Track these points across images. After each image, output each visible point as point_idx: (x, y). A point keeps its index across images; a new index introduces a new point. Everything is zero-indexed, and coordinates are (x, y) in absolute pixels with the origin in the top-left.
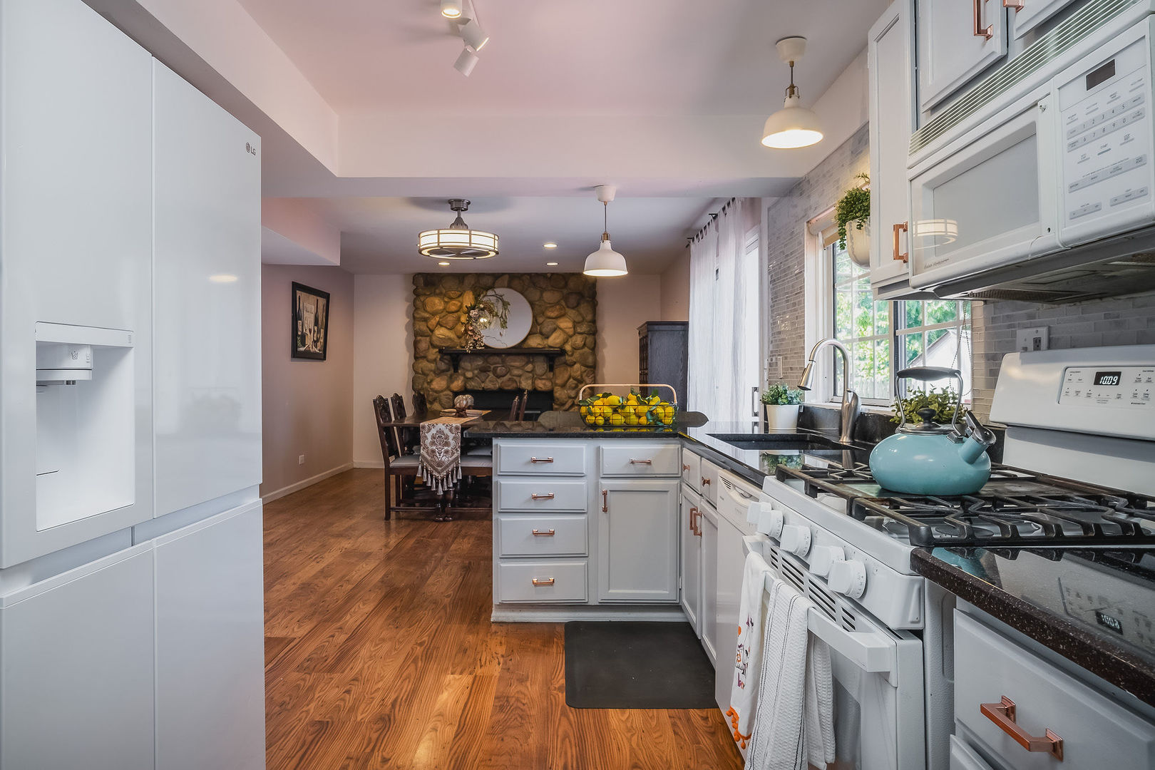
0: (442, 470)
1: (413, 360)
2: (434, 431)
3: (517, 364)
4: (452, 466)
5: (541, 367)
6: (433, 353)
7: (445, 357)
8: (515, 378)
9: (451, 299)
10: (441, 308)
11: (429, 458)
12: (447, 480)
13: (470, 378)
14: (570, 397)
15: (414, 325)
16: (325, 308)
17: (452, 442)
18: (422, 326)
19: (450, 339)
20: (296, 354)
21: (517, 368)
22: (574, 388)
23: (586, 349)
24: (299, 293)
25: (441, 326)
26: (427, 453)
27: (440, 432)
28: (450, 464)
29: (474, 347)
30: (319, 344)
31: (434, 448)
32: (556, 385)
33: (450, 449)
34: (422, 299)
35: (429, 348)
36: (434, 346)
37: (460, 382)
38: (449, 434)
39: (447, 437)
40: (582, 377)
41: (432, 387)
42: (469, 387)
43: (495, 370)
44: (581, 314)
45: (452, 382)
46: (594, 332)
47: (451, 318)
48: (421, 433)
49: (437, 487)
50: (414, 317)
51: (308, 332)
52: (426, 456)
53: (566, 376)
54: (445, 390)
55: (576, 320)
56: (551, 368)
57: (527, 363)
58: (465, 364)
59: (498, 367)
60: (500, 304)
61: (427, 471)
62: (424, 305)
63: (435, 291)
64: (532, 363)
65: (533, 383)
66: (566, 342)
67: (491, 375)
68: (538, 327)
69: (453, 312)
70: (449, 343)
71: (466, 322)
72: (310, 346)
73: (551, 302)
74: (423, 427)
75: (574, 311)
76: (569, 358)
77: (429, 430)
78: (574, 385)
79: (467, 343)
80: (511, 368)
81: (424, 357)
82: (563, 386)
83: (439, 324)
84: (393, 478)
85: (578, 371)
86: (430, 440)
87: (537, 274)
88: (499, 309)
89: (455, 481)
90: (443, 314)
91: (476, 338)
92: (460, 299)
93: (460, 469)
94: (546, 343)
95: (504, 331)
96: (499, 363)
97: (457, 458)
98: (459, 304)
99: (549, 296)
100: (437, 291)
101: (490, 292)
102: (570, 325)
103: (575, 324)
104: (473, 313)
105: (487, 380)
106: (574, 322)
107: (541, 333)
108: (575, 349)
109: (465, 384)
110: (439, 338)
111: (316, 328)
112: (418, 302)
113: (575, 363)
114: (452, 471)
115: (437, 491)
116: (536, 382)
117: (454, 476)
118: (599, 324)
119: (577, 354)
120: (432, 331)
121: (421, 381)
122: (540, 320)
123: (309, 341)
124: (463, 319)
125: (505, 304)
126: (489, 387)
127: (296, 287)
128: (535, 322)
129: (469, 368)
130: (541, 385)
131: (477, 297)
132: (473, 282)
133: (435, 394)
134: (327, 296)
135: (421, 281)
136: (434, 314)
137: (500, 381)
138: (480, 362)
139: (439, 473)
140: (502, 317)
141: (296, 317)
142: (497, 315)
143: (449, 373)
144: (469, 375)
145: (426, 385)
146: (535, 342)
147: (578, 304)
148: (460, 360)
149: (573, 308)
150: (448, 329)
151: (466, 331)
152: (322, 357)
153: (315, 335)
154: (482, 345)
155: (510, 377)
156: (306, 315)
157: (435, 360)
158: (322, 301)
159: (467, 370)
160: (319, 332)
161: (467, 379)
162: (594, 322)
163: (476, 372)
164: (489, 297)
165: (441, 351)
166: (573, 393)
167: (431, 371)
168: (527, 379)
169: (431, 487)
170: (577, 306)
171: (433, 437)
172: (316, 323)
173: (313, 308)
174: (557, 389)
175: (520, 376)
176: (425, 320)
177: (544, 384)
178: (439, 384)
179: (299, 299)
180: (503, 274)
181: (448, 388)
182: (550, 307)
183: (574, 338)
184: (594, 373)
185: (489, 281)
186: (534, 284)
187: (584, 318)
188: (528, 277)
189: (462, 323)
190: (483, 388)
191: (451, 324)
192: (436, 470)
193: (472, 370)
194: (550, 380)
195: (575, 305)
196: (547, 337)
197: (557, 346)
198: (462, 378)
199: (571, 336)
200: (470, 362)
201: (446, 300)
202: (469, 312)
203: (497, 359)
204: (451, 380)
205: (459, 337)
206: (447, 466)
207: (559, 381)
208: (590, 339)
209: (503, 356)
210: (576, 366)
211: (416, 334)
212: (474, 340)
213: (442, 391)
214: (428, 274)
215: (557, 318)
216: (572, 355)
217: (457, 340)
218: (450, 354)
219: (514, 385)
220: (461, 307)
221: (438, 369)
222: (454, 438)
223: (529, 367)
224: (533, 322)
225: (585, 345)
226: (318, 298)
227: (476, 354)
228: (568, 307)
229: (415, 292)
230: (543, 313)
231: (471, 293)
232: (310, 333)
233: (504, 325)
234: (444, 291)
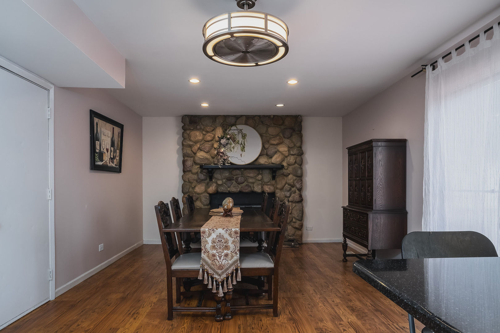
0: (223, 273)
1: (182, 173)
2: (214, 236)
3: (252, 175)
4: (232, 268)
5: (267, 176)
6: (196, 169)
7: (204, 171)
8: (250, 184)
9: (207, 132)
10: (201, 138)
11: (210, 262)
12: (227, 281)
13: (220, 185)
14: (286, 197)
15: (183, 149)
16: (120, 135)
17: (232, 246)
18: (189, 151)
19: (207, 159)
20: (94, 167)
21: (251, 177)
22: (289, 191)
23: (296, 165)
24: (96, 120)
25: (201, 150)
26: (208, 256)
27: (220, 236)
28: (230, 267)
29: (224, 164)
30: (115, 161)
31: (215, 252)
32: (277, 188)
33: (229, 252)
34: (188, 132)
35: (193, 165)
36: (196, 164)
37: (214, 187)
38: (229, 238)
39: (226, 242)
40: (294, 183)
41: (195, 190)
42: (219, 190)
43: (237, 179)
44: (292, 142)
45: (209, 187)
46: (301, 154)
47: (207, 145)
48: (202, 237)
49: (217, 289)
50: (183, 145)
51: (105, 151)
52: (207, 259)
53: (284, 182)
54: (204, 193)
55: (290, 146)
56: (274, 178)
57: (258, 175)
58: (217, 175)
59: (239, 177)
60: (240, 135)
61: (208, 273)
62: (189, 136)
63: (196, 127)
64: (261, 174)
65: (262, 187)
66: (283, 160)
67: (234, 182)
68: (265, 151)
69: (208, 141)
70: (206, 162)
71: (218, 147)
72: (108, 162)
73: (274, 134)
74: (204, 232)
75: (289, 140)
76: (286, 171)
77: (210, 235)
78: (288, 189)
79: (218, 161)
80: (248, 178)
81: (190, 171)
82: (282, 189)
83: (200, 149)
84: (174, 279)
85: (291, 180)
86: (210, 244)
87: (264, 116)
88: (239, 138)
89: (235, 283)
90: (202, 142)
91: (225, 158)
92: (213, 132)
93: (239, 271)
94: (270, 161)
95: (243, 153)
96: (239, 175)
97: (235, 262)
98: (213, 136)
99: (272, 130)
100: (198, 127)
101: (233, 128)
102: (286, 149)
103: (290, 148)
104: (223, 141)
105: (232, 186)
106: (289, 147)
107: (267, 155)
108: (289, 165)
109: (217, 188)
110: (199, 158)
111: (112, 149)
112: (185, 135)
113: (289, 174)
114: (232, 273)
115: (218, 293)
116: (264, 187)
117: (234, 278)
118: (303, 148)
119: (290, 169)
120: (195, 154)
121: (188, 187)
122: (266, 146)
123: (106, 158)
124: (216, 145)
125: (244, 136)
126: (233, 190)
127: (93, 114)
128: (263, 147)
129: (220, 178)
130: (267, 189)
131: (225, 131)
132: (222, 121)
133: (197, 195)
134: (121, 126)
135: (188, 120)
136: (196, 142)
137: (240, 186)
138: (227, 174)
139: (220, 275)
140: (241, 144)
141: (94, 138)
142: (238, 143)
143: (206, 181)
144: (220, 182)
145: (191, 189)
146: (263, 161)
147: (291, 136)
148: (214, 173)
149: (288, 138)
150: (205, 152)
151: (218, 153)
152: (118, 170)
153: (112, 154)
154: (229, 162)
155: (247, 183)
156: (103, 137)
157: (197, 173)
158: (117, 130)
159: (219, 180)
160: (115, 151)
161: (218, 185)
162: (301, 147)
163: (224, 180)
164: (233, 130)
165: (201, 167)
166: (288, 194)
167: (195, 180)
168: (258, 185)
169: (212, 289)
170: (290, 137)
171: (214, 242)
172: (113, 144)
173: (110, 134)
174: (277, 191)
175: (253, 183)
176: (190, 146)
177: (269, 188)
178: (200, 189)
179: (97, 124)
180: (242, 116)
181: (206, 191)
182: (274, 137)
183: (289, 158)
184: (302, 180)
185: (233, 120)
186: (262, 122)
187: (295, 145)
188: (259, 118)
189: (215, 148)
190: (229, 191)
191: (207, 149)
192: (217, 273)
193: (222, 180)
194: (273, 185)
195: (289, 136)
196: (271, 158)
197: (278, 163)
198: (215, 185)
199: (286, 157)
200: (220, 174)
201: (204, 133)
202: (219, 141)
203: (238, 172)
204: (208, 186)
205: (213, 158)
206: (227, 269)
207: (279, 186)
208: (298, 159)
209: (242, 170)
210: (290, 176)
211: (184, 155)
212: (224, 159)
213: (202, 193)
214: (192, 116)
215: (278, 144)
216: (287, 169)
217: (211, 159)
218: (207, 169)
219: (250, 189)
220: (214, 137)
221: (199, 179)
222: (233, 242)
223: (260, 177)
224: (262, 148)
225: (295, 162)
226: (114, 127)
227: (224, 168)
228: (285, 138)
229: (183, 128)
230: (268, 142)
231: (221, 128)
232: (107, 152)
233: (243, 149)
234: (203, 127)
